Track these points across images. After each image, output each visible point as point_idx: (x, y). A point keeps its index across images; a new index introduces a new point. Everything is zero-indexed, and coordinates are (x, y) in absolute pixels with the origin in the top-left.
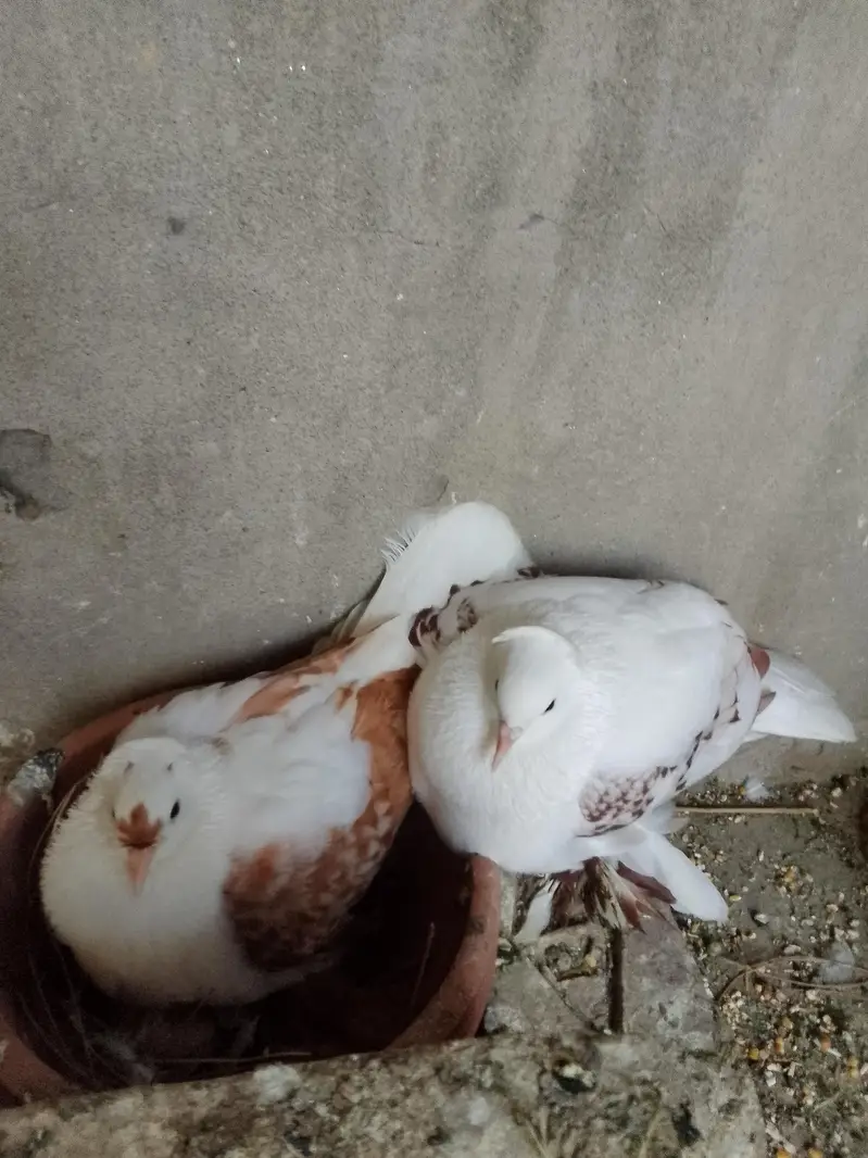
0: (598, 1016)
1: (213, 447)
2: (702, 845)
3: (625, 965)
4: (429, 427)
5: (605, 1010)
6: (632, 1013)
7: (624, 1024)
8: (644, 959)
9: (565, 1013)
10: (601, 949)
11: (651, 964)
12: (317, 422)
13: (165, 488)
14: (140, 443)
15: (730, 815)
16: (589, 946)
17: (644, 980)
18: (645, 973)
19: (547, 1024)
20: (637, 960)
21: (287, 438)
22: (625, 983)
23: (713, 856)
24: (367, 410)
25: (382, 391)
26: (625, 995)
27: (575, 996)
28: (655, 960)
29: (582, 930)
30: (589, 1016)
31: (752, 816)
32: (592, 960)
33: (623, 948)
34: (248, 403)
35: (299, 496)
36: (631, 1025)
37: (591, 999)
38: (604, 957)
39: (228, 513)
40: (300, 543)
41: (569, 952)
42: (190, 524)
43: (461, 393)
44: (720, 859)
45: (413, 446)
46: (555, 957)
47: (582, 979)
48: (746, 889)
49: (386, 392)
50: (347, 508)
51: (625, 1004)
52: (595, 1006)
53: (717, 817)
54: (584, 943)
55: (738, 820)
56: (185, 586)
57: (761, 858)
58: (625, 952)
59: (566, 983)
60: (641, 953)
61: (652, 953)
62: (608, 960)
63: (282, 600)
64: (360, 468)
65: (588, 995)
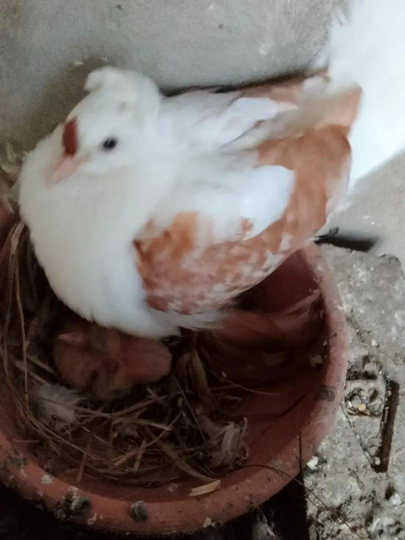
0: (372, 446)
3: (398, 417)
6: (397, 451)
7: (391, 458)
9: (354, 440)
10: (382, 400)
16: (374, 395)
19: (341, 446)
22: (395, 429)
26: (394, 438)
27: (359, 428)
29: (372, 384)
30: (366, 443)
33: (398, 404)
37: (370, 433)
38: (383, 406)
41: (360, 395)
51: (392, 444)
52: (372, 438)
54: (372, 392)
58: (399, 408)
59: (356, 418)
62: (385, 408)
65: (368, 430)
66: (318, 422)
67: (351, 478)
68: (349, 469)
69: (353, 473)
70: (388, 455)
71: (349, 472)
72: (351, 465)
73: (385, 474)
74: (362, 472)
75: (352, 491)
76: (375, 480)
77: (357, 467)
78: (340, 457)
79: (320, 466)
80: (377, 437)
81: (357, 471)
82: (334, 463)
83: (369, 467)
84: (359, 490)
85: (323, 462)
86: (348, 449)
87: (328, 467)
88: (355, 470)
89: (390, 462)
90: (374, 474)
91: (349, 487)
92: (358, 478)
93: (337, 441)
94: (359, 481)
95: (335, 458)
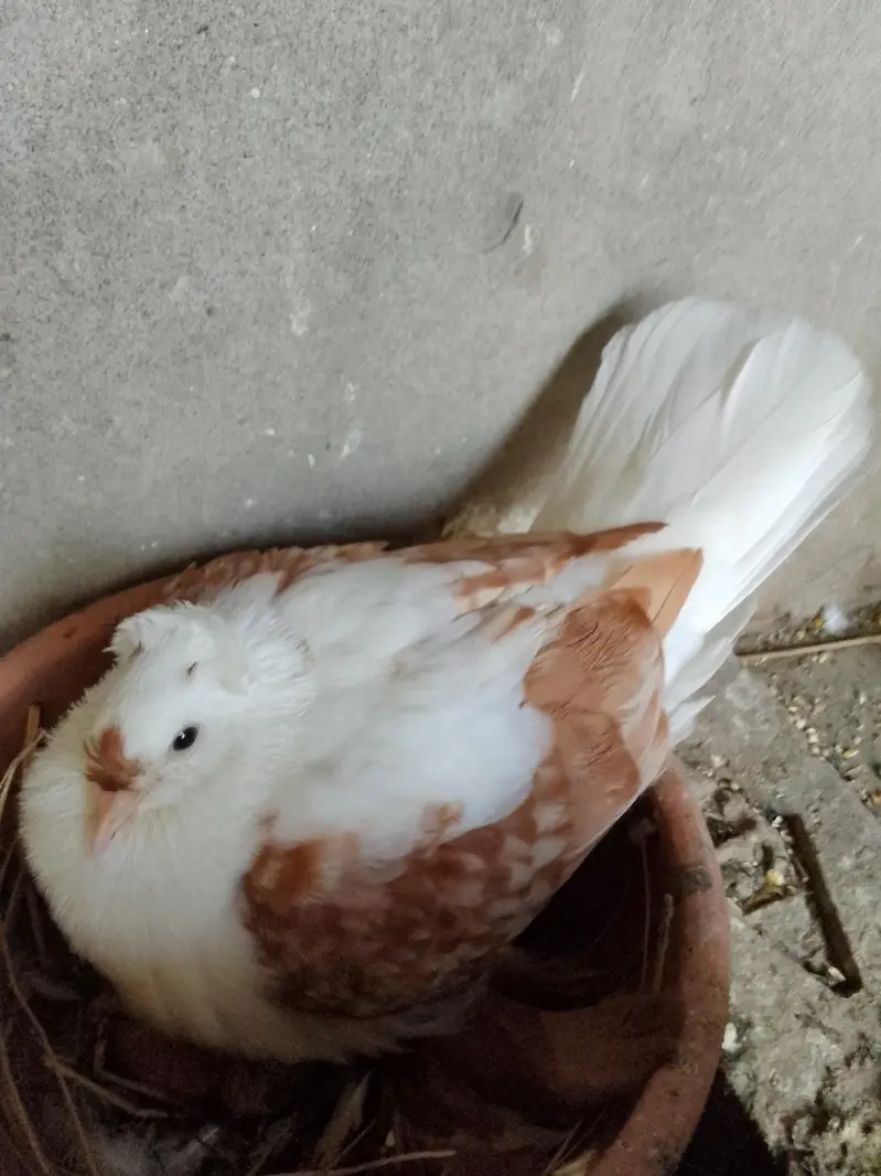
0: (813, 953)
1: (153, 154)
2: (793, 697)
3: (828, 875)
4: (502, 104)
5: (818, 939)
6: (860, 939)
7: (856, 958)
8: (847, 862)
9: (777, 957)
10: (784, 858)
11: (859, 867)
12: (327, 97)
13: (72, 238)
14: (23, 150)
15: (812, 655)
16: (767, 862)
17: (859, 891)
18: (853, 882)
19: (759, 979)
20: (840, 865)
21: (278, 129)
22: (835, 899)
23: (809, 708)
24: (409, 70)
25: (434, 34)
26: (842, 917)
27: (773, 929)
28: (861, 859)
29: (754, 838)
30: (802, 953)
31: (835, 651)
32: (777, 876)
33: (817, 853)
34: (213, 58)
35: (296, 243)
36: (866, 957)
37: (797, 931)
38: (792, 869)
39: (182, 282)
40: (298, 329)
41: (743, 870)
42: (119, 308)
43: (554, 39)
44: (819, 709)
45: (475, 141)
46: (733, 881)
47: (777, 905)
48: (858, 740)
49: (441, 35)
50: (370, 261)
51: (845, 929)
52: (806, 937)
53: (800, 660)
54: (760, 854)
55: (824, 659)
56: (117, 420)
57: (862, 699)
58: (822, 858)
59: (757, 915)
60: (841, 854)
61: (854, 852)
62: (798, 872)
63: (271, 432)
64: (393, 183)
65: (791, 926)
66: (705, 939)
67: (810, 1031)
68: (797, 1016)
69: (809, 1021)
70: (848, 953)
71: (800, 1023)
72: (798, 1007)
73: (862, 993)
74: (822, 1009)
75: (824, 1054)
76: (851, 1011)
77: (809, 1005)
78: (770, 1001)
79: (745, 1039)
80: (812, 932)
81: (814, 1013)
82: (767, 1019)
83: (829, 994)
84: (834, 1046)
85: (744, 1027)
86: (777, 979)
87: (759, 1031)
88: (809, 1012)
89: (860, 965)
90: (845, 1004)
91: (814, 1052)
92: (820, 1025)
93: (749, 974)
94: (826, 1031)
95: (763, 1009)
